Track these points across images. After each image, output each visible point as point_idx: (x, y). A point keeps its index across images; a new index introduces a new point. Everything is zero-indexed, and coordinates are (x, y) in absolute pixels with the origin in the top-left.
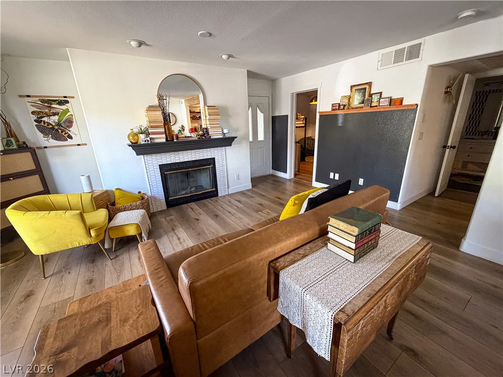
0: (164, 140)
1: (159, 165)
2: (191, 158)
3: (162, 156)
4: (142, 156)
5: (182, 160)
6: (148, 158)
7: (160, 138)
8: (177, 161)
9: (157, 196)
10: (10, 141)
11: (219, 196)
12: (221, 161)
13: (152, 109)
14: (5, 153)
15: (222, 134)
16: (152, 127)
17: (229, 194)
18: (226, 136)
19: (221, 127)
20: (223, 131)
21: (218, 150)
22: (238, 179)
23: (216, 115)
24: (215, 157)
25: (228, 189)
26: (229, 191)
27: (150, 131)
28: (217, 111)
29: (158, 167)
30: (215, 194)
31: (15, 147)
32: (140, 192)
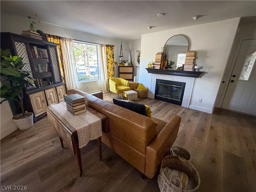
0: (159, 68)
1: (157, 79)
2: (171, 79)
3: (159, 75)
4: (151, 74)
5: (167, 79)
6: (153, 75)
7: (157, 67)
8: (164, 79)
9: (152, 92)
10: (130, 64)
11: (182, 106)
12: (190, 86)
13: (158, 54)
14: (127, 67)
15: (192, 69)
16: (156, 62)
17: (189, 108)
18: (197, 71)
19: (193, 64)
20: (193, 67)
21: (190, 79)
22: (201, 102)
23: (192, 56)
24: (186, 82)
25: (189, 105)
26: (189, 106)
27: (155, 63)
28: (194, 54)
29: (156, 80)
30: (180, 103)
31: (130, 66)
32: (147, 88)
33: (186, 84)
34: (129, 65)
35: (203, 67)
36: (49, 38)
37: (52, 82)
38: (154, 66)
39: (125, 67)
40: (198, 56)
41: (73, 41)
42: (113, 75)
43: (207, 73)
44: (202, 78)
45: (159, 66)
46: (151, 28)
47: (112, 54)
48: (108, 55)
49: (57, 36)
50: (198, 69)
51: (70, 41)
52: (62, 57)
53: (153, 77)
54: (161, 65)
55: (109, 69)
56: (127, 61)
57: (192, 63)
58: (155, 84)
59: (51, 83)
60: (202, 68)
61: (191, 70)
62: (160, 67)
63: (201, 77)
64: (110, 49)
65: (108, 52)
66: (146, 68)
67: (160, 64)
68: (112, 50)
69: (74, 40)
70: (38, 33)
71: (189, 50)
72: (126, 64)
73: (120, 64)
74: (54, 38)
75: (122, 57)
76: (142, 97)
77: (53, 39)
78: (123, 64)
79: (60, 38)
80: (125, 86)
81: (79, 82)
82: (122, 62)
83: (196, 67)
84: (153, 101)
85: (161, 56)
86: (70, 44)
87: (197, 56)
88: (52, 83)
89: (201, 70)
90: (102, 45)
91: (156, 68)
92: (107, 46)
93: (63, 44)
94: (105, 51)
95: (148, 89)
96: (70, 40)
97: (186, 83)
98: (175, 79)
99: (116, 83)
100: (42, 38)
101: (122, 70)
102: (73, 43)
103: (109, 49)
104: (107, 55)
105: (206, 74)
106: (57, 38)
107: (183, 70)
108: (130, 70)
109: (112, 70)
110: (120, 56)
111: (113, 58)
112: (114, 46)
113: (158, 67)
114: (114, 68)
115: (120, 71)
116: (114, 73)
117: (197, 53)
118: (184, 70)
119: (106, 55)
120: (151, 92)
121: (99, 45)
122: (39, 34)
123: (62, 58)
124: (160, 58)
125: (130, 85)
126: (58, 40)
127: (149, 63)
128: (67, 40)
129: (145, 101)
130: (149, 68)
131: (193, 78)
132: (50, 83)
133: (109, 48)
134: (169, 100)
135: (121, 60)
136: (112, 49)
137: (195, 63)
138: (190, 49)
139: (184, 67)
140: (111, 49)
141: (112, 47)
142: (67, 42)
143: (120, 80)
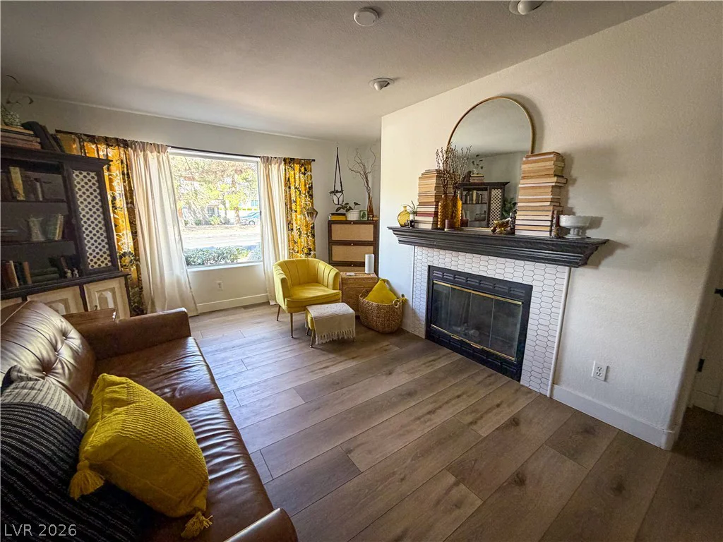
1: (428, 266)
4: (414, 247)
6: (419, 250)
7: (424, 222)
8: (452, 268)
9: (417, 311)
10: (364, 213)
11: (521, 383)
12: (551, 300)
13: (426, 175)
14: (355, 223)
15: (549, 229)
16: (421, 204)
17: (551, 398)
18: (572, 235)
19: (551, 208)
20: (554, 220)
21: (547, 270)
22: (605, 380)
23: (548, 175)
24: (533, 284)
25: (553, 383)
26: (555, 392)
27: (419, 210)
28: (550, 164)
29: (427, 268)
30: (513, 370)
31: (366, 219)
32: (403, 296)
33: (533, 294)
34: (363, 217)
35: (602, 218)
36: (94, 146)
37: (73, 271)
38: (417, 218)
39: (349, 222)
40: (575, 172)
41: (169, 150)
42: (310, 250)
43: (622, 246)
44: (601, 268)
45: (431, 219)
46: (384, 83)
47: (305, 185)
48: (293, 188)
49: (117, 139)
50: (581, 229)
51: (159, 152)
52: (132, 198)
53: (419, 257)
54: (436, 214)
55: (295, 233)
56: (356, 204)
57: (549, 203)
58: (426, 285)
59: (69, 275)
60: (595, 223)
61: (547, 234)
62: (435, 223)
63: (596, 265)
64: (300, 170)
65: (292, 180)
66: (390, 228)
67: (433, 210)
68: (304, 174)
69: (172, 147)
70: (25, 129)
71: (536, 153)
72: (353, 216)
73: (333, 214)
74: (108, 145)
75: (339, 195)
76: (381, 329)
77: (105, 146)
78: (344, 215)
79: (125, 144)
80: (327, 287)
81: (189, 270)
82: (338, 210)
83: (565, 221)
84: (419, 345)
85: (434, 181)
86: (161, 159)
87: (573, 172)
88: (72, 274)
89: (594, 234)
90: (268, 158)
91: (422, 226)
92: (289, 162)
93: (138, 160)
94: (279, 176)
95: (405, 303)
96: (159, 148)
97: (531, 287)
98: (507, 270)
99: (284, 276)
100: (40, 143)
101: (340, 232)
102: (171, 157)
103: (297, 171)
104: (290, 188)
105: (619, 252)
106: (119, 145)
107: (514, 233)
108: (365, 233)
109: (307, 234)
110: (335, 192)
111: (311, 196)
112: (314, 160)
113: (426, 224)
114: (313, 228)
115: (335, 238)
116: (314, 243)
117: (572, 160)
118: (517, 233)
119: (283, 188)
120: (414, 313)
121: (258, 159)
122: (32, 133)
123: (130, 200)
124: (433, 191)
125: (342, 284)
126: (122, 150)
127: (403, 209)
128: (148, 148)
129: (385, 343)
130: (402, 226)
131: (560, 268)
132: (66, 273)
133: (297, 167)
134: (474, 351)
135: (336, 202)
136: (306, 170)
137: (567, 202)
138: (541, 148)
139: (517, 222)
140: (303, 170)
141: (306, 164)
142: (149, 152)
143: (314, 267)
